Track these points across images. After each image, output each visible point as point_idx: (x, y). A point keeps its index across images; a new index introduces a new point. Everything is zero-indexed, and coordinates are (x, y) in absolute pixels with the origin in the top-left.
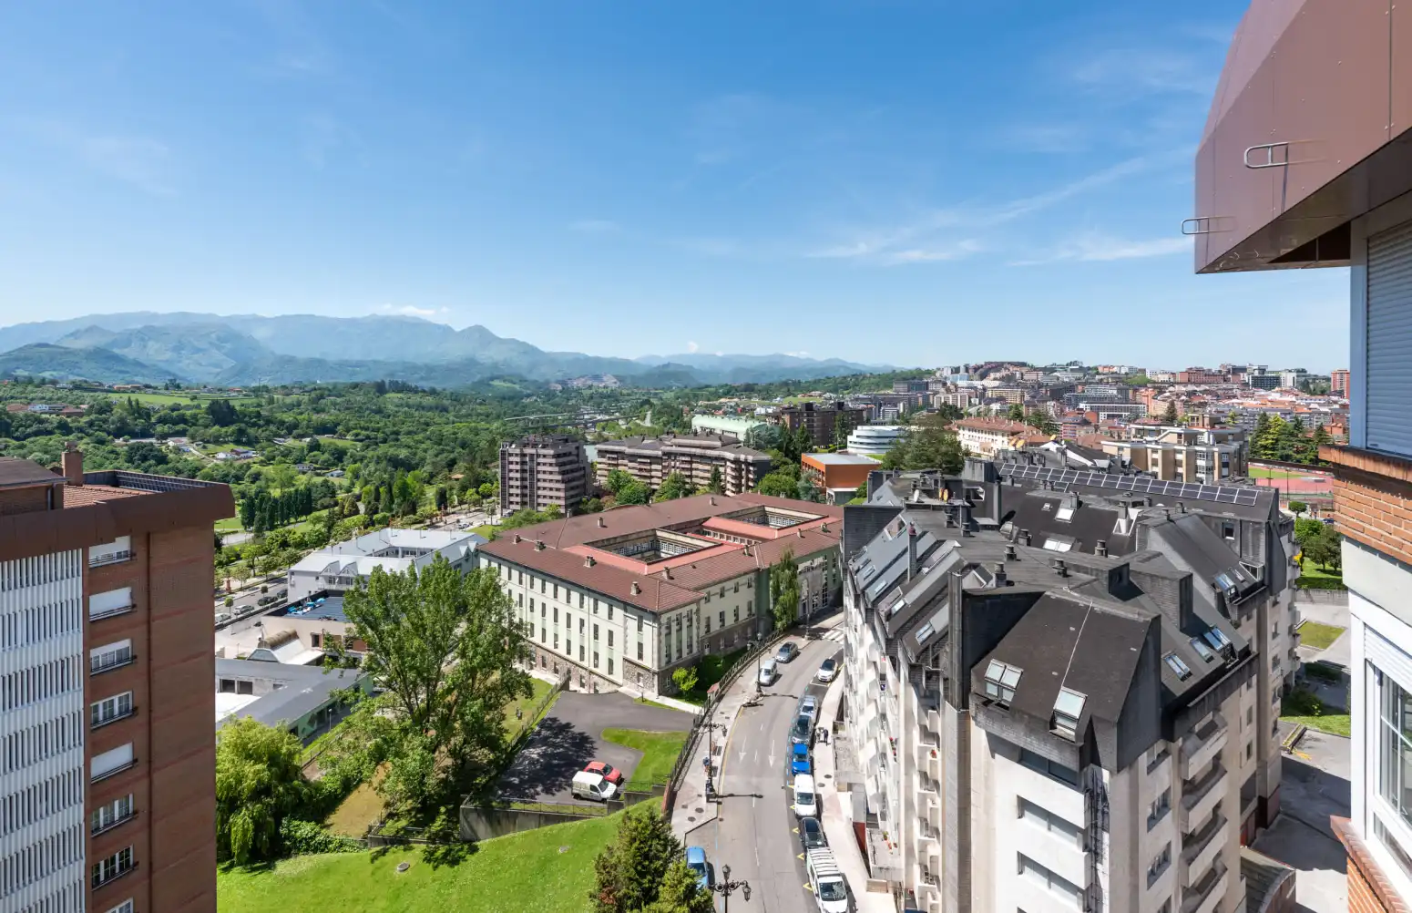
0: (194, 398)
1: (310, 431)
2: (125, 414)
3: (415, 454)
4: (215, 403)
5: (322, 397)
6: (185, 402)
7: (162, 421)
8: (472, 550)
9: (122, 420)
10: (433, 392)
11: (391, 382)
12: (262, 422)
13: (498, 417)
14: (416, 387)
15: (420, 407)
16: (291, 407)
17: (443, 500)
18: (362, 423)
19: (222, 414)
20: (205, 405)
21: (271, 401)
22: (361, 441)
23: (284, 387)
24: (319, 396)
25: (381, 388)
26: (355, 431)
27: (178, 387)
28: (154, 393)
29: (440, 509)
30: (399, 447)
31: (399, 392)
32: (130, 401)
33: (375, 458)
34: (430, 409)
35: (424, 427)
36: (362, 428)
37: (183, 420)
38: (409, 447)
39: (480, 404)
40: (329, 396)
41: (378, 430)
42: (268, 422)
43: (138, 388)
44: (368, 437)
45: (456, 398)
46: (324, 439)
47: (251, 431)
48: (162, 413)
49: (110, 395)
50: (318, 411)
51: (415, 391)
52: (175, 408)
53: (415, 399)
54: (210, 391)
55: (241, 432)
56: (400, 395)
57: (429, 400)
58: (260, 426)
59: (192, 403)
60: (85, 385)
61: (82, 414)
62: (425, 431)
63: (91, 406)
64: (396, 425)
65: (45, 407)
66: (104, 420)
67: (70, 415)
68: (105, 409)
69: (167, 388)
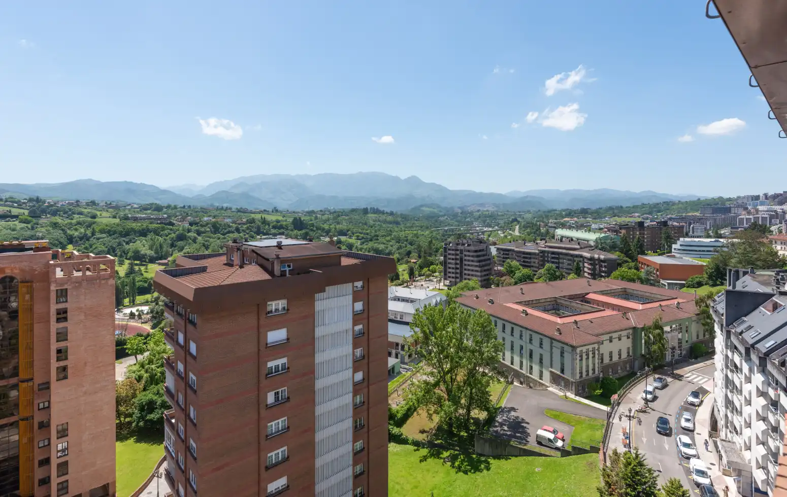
0: (284, 217)
1: (336, 234)
2: (260, 224)
3: (387, 248)
4: (295, 219)
5: (339, 216)
6: (280, 218)
7: (274, 227)
8: (438, 301)
9: (259, 227)
10: (392, 214)
11: (371, 208)
12: (315, 229)
13: (427, 228)
14: (384, 211)
15: (385, 222)
16: (325, 221)
17: (411, 273)
18: (360, 231)
19: (298, 224)
20: (291, 220)
21: (316, 218)
22: (360, 239)
23: (321, 211)
24: (337, 215)
25: (365, 211)
26: (357, 234)
27: (277, 211)
28: (268, 214)
29: (410, 278)
30: (379, 243)
31: (375, 214)
32: (262, 217)
33: (368, 249)
34: (390, 223)
35: (390, 233)
36: (360, 233)
37: (281, 227)
38: (384, 244)
39: (416, 220)
40: (342, 215)
41: (367, 234)
42: (318, 229)
43: (261, 211)
44: (363, 238)
45: (405, 218)
46: (343, 238)
47: (311, 233)
48: (275, 223)
50: (338, 223)
51: (383, 213)
52: (278, 221)
53: (383, 217)
54: (290, 213)
55: (307, 234)
56: (375, 215)
57: (390, 218)
58: (314, 231)
59: (284, 219)
60: (242, 210)
61: (244, 224)
62: (391, 235)
63: (247, 220)
64: (376, 231)
65: (230, 220)
66: (252, 227)
67: (239, 224)
68: (252, 221)
69: (273, 212)
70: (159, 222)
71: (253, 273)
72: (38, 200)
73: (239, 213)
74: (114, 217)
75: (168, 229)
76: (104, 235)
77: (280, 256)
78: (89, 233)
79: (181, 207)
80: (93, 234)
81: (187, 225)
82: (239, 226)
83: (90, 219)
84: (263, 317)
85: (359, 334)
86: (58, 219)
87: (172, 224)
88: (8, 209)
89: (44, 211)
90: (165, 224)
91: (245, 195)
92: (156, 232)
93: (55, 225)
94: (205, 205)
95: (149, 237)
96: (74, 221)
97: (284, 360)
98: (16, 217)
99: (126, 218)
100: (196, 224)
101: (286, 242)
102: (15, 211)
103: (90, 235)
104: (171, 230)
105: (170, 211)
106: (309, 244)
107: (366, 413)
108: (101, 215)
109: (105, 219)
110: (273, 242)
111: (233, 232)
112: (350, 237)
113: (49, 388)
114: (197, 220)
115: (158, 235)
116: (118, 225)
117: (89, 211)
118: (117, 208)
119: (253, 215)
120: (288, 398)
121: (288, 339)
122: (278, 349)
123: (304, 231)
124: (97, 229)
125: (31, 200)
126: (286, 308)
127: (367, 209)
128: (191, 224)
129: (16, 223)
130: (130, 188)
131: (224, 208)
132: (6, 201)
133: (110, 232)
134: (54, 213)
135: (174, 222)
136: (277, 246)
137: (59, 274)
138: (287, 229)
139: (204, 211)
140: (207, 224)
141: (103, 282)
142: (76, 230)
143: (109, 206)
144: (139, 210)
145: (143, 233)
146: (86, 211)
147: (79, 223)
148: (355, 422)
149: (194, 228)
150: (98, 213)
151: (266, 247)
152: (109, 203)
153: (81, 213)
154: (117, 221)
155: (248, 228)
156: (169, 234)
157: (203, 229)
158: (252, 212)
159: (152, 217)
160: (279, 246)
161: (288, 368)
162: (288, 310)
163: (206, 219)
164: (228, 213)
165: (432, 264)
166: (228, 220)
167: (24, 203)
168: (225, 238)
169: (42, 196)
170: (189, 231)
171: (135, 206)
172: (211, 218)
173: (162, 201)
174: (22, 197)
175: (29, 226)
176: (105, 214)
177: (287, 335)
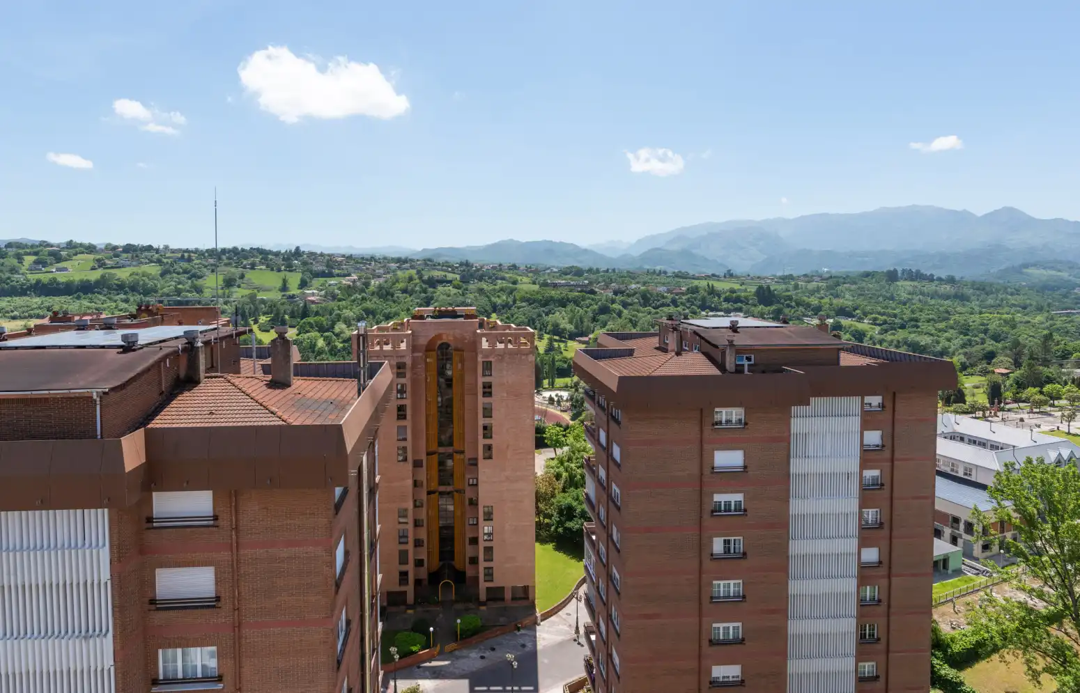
0: (742, 284)
1: (832, 313)
2: (706, 294)
3: (938, 342)
4: (760, 288)
5: (838, 284)
6: (737, 287)
7: (727, 300)
8: (1065, 458)
9: (703, 299)
10: (951, 280)
11: (904, 271)
12: (793, 304)
13: (1040, 309)
14: (932, 275)
15: (934, 295)
16: (812, 293)
17: (995, 394)
18: (879, 309)
19: (765, 296)
20: (753, 289)
21: (796, 287)
22: (880, 325)
23: (805, 275)
24: (835, 283)
25: (892, 276)
26: (874, 316)
27: (731, 275)
28: (719, 280)
29: (992, 403)
30: (920, 333)
31: (912, 280)
32: (708, 285)
33: (895, 342)
34: (947, 297)
35: (946, 315)
36: (879, 313)
37: (738, 300)
38: (932, 335)
39: (1012, 294)
40: (844, 283)
41: (895, 316)
42: (798, 304)
43: (708, 276)
44: (885, 322)
45: (983, 288)
46: (845, 322)
47: (787, 311)
48: (727, 294)
49: (693, 281)
50: (837, 296)
51: (931, 279)
52: (733, 291)
53: (930, 287)
54: (752, 279)
55: (779, 312)
56: (912, 283)
57: (947, 289)
58: (792, 307)
59: (743, 287)
60: (680, 274)
61: (683, 294)
62: (948, 319)
63: (688, 289)
64: (913, 312)
65: (665, 288)
66: (695, 299)
67: (677, 294)
68: (695, 290)
69: (725, 277)
70: (579, 289)
71: (694, 364)
72: (467, 264)
73: (677, 279)
74: (534, 283)
75: (589, 298)
76: (524, 304)
77: (735, 343)
78: (510, 300)
79: (604, 271)
80: (515, 302)
81: (611, 295)
82: (677, 297)
83: (511, 285)
84: (707, 430)
85: (873, 485)
86: (484, 285)
87: (593, 292)
88: (443, 273)
89: (472, 276)
90: (585, 292)
91: (686, 254)
92: (576, 302)
93: (481, 291)
94: (631, 268)
95: (569, 308)
96: (497, 287)
97: (739, 497)
98: (450, 282)
99: (545, 284)
100: (622, 293)
101: (744, 321)
102: (450, 276)
103: (511, 303)
104: (593, 300)
105: (593, 277)
106: (782, 327)
107: (883, 621)
108: (521, 280)
109: (526, 286)
110: (725, 322)
111: (669, 305)
112: (860, 320)
113: (476, 465)
114: (623, 287)
115: (577, 306)
116: (538, 292)
117: (511, 275)
118: (536, 272)
119: (696, 283)
120: (745, 554)
121: (745, 467)
122: (730, 478)
123: (774, 307)
124: (518, 296)
125: (461, 264)
126: (743, 422)
127: (895, 271)
128: (616, 293)
129: (451, 288)
130: (550, 248)
131: (657, 272)
132: (443, 266)
133: (530, 301)
134: (481, 279)
135: (597, 290)
136: (730, 328)
137: (485, 345)
138: (747, 304)
139: (632, 276)
140: (635, 293)
141: (523, 357)
142: (499, 297)
143: (529, 270)
144: (558, 274)
145: (563, 303)
146: (507, 275)
147: (502, 290)
148: (861, 628)
149: (619, 298)
150: (519, 278)
151: (714, 328)
152: (529, 266)
153: (503, 279)
154: (536, 287)
155: (688, 300)
156: (591, 305)
157: (629, 300)
158: (694, 278)
159: (572, 283)
160: (734, 328)
161: (745, 510)
162: (746, 424)
163: (633, 286)
164: (662, 279)
165: (1050, 380)
166: (662, 289)
167: (457, 268)
168: (657, 313)
169: (471, 260)
170: (613, 302)
171: (555, 270)
172: (639, 286)
173: (584, 264)
174: (455, 260)
175: (460, 291)
176: (525, 279)
177: (745, 460)
